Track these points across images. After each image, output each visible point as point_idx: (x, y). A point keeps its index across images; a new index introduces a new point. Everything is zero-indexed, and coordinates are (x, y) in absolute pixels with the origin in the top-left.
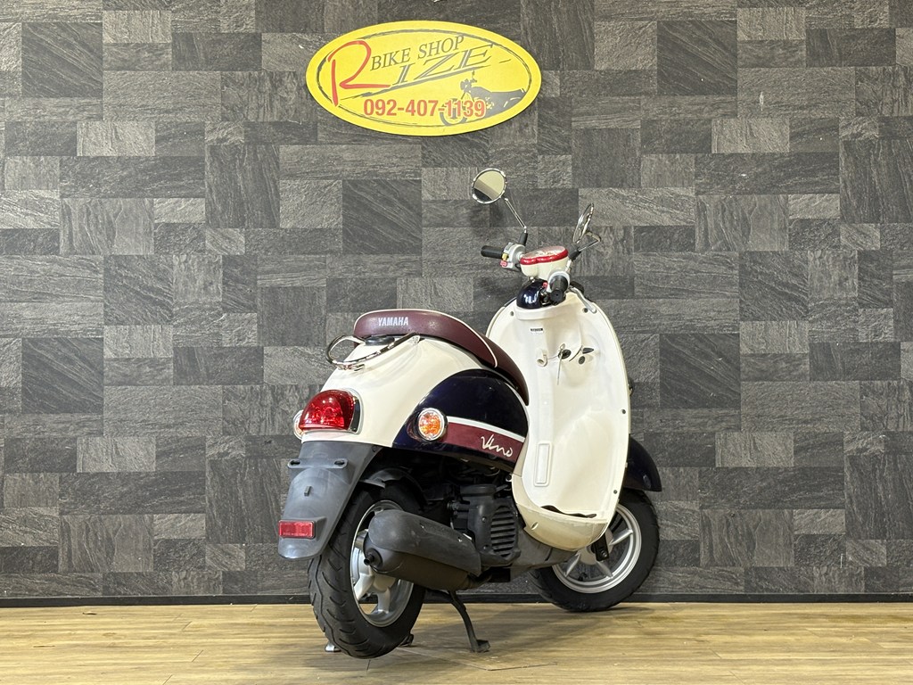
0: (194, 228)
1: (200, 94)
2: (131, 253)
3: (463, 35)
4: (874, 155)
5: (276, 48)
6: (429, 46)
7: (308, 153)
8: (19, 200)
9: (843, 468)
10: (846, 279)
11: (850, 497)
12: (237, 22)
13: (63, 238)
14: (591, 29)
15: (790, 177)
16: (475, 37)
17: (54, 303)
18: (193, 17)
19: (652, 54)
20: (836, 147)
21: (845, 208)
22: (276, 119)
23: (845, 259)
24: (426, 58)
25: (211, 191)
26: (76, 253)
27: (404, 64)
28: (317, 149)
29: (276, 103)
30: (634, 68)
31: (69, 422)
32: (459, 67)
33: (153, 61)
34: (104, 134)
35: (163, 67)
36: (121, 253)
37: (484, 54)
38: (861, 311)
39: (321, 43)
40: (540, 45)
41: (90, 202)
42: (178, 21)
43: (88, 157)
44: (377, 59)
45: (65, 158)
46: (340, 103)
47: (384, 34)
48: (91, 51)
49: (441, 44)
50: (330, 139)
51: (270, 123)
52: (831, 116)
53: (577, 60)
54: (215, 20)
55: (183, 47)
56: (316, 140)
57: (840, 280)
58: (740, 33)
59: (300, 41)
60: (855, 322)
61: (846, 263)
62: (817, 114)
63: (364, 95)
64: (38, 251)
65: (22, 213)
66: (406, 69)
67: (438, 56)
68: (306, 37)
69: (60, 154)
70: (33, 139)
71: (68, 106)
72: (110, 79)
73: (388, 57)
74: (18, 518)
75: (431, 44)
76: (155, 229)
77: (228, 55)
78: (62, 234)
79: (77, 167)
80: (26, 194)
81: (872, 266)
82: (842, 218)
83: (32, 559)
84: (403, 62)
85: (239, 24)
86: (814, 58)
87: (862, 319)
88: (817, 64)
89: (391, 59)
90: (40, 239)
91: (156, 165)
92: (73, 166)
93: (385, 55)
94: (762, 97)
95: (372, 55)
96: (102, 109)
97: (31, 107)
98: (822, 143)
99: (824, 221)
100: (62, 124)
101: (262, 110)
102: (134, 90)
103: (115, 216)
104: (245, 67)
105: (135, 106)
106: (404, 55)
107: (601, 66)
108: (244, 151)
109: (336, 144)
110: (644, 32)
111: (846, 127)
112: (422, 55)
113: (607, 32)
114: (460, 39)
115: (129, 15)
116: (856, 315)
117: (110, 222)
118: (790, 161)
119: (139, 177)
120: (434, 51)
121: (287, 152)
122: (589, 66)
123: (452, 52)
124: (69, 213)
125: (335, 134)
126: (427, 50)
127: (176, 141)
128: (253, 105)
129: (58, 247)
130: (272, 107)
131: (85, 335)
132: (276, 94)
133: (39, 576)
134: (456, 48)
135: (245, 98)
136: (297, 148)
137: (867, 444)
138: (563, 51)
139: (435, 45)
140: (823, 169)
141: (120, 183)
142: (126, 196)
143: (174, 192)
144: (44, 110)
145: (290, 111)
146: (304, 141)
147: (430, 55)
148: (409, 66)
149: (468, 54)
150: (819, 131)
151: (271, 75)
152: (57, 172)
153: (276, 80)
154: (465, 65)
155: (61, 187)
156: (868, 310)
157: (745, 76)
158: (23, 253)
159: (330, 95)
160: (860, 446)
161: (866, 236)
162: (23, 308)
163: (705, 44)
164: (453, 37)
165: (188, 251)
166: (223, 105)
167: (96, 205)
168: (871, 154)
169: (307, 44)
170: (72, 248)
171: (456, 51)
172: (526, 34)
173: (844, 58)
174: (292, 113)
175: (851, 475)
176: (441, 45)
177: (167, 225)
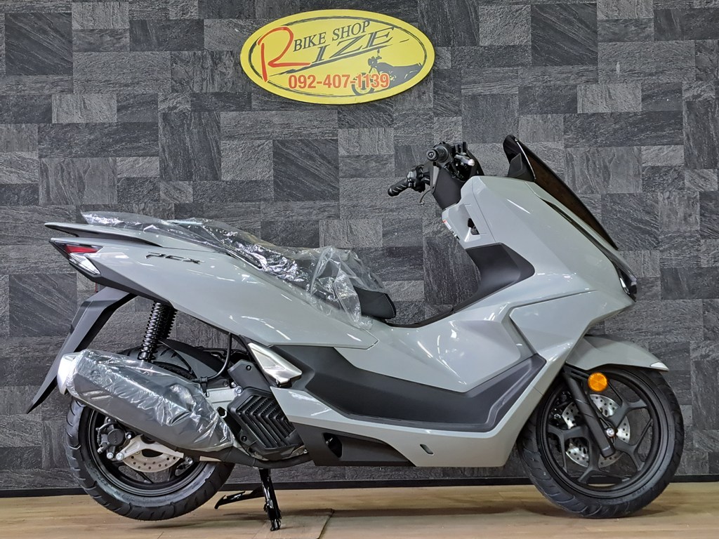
0: (150, 182)
1: (153, 71)
2: (98, 203)
3: (368, 20)
4: (712, 112)
5: (215, 31)
6: (341, 30)
7: (244, 118)
8: (5, 161)
9: (690, 372)
10: (690, 215)
11: (696, 395)
12: (183, 10)
13: (42, 191)
14: (476, 12)
15: (642, 132)
16: (379, 21)
17: (35, 246)
18: (146, 7)
19: (528, 32)
20: (680, 106)
21: (688, 156)
22: (217, 90)
23: (689, 198)
24: (340, 40)
25: (164, 150)
26: (53, 204)
27: (321, 46)
28: (252, 114)
29: (217, 77)
30: (512, 44)
31: (49, 343)
32: (367, 47)
33: (114, 44)
34: (75, 105)
35: (122, 48)
36: (90, 203)
37: (387, 36)
38: (702, 241)
39: (253, 27)
40: (435, 26)
41: (63, 162)
42: (134, 10)
43: (62, 124)
44: (298, 42)
45: (42, 125)
46: (269, 78)
47: (303, 21)
48: (62, 36)
49: (351, 27)
50: (262, 106)
51: (212, 94)
52: (676, 81)
53: (465, 38)
54: (165, 9)
55: (138, 32)
56: (251, 107)
57: (685, 216)
58: (599, 13)
59: (236, 25)
60: (698, 250)
61: (690, 202)
62: (664, 79)
63: (288, 72)
64: (21, 202)
65: (7, 171)
66: (322, 50)
67: (349, 38)
68: (241, 22)
69: (38, 122)
70: (15, 109)
71: (44, 82)
72: (79, 59)
73: (308, 39)
74: (8, 423)
75: (343, 28)
76: (118, 182)
77: (176, 38)
78: (40, 187)
79: (53, 132)
80: (10, 155)
81: (711, 205)
82: (686, 165)
83: (20, 457)
84: (320, 43)
85: (184, 12)
86: (661, 33)
87: (703, 248)
88: (663, 38)
89: (310, 41)
90: (23, 193)
91: (117, 130)
92: (49, 132)
93: (305, 38)
94: (618, 66)
95: (294, 39)
96: (73, 84)
97: (14, 84)
98: (668, 104)
99: (671, 168)
100: (39, 97)
101: (205, 83)
102: (98, 68)
103: (85, 172)
104: (190, 48)
105: (100, 82)
106: (320, 38)
107: (485, 42)
108: (191, 117)
109: (267, 110)
110: (520, 14)
111: (688, 89)
112: (336, 37)
113: (489, 15)
114: (367, 23)
115: (93, 5)
116: (699, 245)
117: (80, 177)
118: (642, 119)
119: (104, 139)
120: (345, 34)
121: (227, 117)
122: (474, 42)
123: (360, 34)
124: (46, 170)
125: (266, 102)
126: (340, 34)
127: (134, 109)
128: (197, 79)
129: (38, 199)
130: (213, 80)
131: (62, 271)
132: (216, 69)
133: (26, 471)
134: (364, 31)
135: (191, 73)
136: (234, 114)
137: (710, 351)
138: (453, 31)
139: (346, 29)
140: (669, 125)
141: (89, 145)
142: (93, 155)
143: (134, 152)
144: (24, 85)
145: (228, 84)
146: (240, 108)
147: (342, 37)
148: (326, 46)
149: (373, 36)
150: (665, 94)
151: (212, 54)
152: (36, 136)
153: (216, 58)
154: (371, 45)
155: (39, 150)
156: (708, 241)
157: (603, 49)
158: (9, 204)
159: (261, 72)
160: (704, 353)
161: (706, 179)
162: (9, 250)
163: (570, 23)
164: (361, 22)
165: (146, 200)
166: (172, 79)
167: (68, 164)
168: (708, 112)
169: (242, 28)
170: (49, 199)
171: (364, 34)
172: (423, 17)
173: (685, 33)
174: (230, 85)
175: (696, 377)
176: (350, 29)
177: (128, 179)
